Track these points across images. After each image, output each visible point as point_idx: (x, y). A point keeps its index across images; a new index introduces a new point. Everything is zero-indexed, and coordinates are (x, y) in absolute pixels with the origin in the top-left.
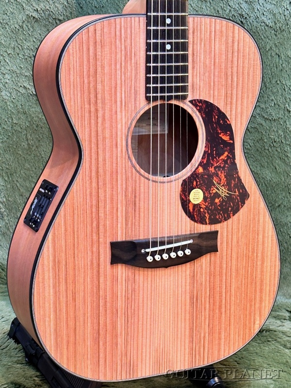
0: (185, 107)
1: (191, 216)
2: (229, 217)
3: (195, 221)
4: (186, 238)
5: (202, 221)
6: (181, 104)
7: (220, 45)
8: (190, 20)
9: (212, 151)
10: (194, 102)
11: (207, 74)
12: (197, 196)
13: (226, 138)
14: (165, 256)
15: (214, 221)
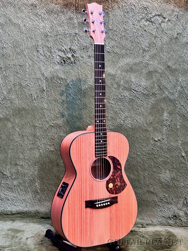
0: (107, 158)
1: (109, 192)
2: (121, 192)
3: (111, 193)
4: (108, 199)
5: (113, 194)
6: (106, 158)
7: (116, 140)
8: (108, 133)
9: (115, 172)
10: (109, 157)
11: (113, 148)
12: (111, 186)
13: (119, 167)
14: (102, 205)
15: (116, 193)
